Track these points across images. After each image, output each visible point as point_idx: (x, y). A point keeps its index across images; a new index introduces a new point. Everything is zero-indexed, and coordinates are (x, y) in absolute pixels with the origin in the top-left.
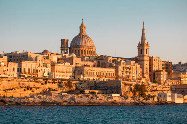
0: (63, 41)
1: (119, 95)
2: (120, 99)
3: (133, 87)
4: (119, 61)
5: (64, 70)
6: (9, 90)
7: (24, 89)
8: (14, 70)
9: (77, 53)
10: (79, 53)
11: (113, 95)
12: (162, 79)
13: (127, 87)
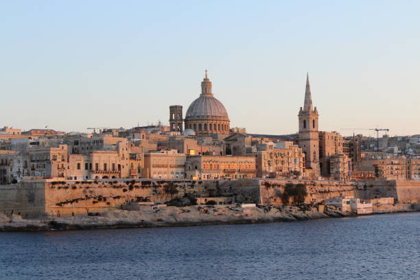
0: (175, 110)
1: (254, 205)
2: (256, 212)
3: (282, 190)
4: (263, 143)
6: (67, 202)
7: (92, 200)
8: (79, 167)
9: (198, 129)
10: (200, 128)
11: (244, 206)
12: (341, 170)
13: (271, 190)
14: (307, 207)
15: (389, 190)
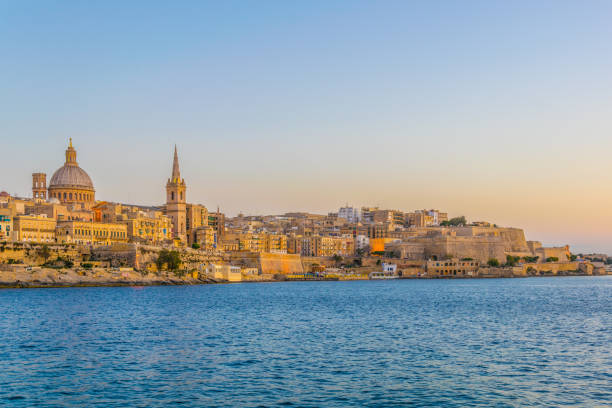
0: (37, 177)
1: (132, 269)
2: (135, 276)
3: (157, 256)
4: (134, 211)
5: (35, 227)
9: (62, 197)
10: (65, 197)
11: (122, 269)
12: (207, 241)
13: (147, 256)
14: (182, 273)
15: (253, 261)
